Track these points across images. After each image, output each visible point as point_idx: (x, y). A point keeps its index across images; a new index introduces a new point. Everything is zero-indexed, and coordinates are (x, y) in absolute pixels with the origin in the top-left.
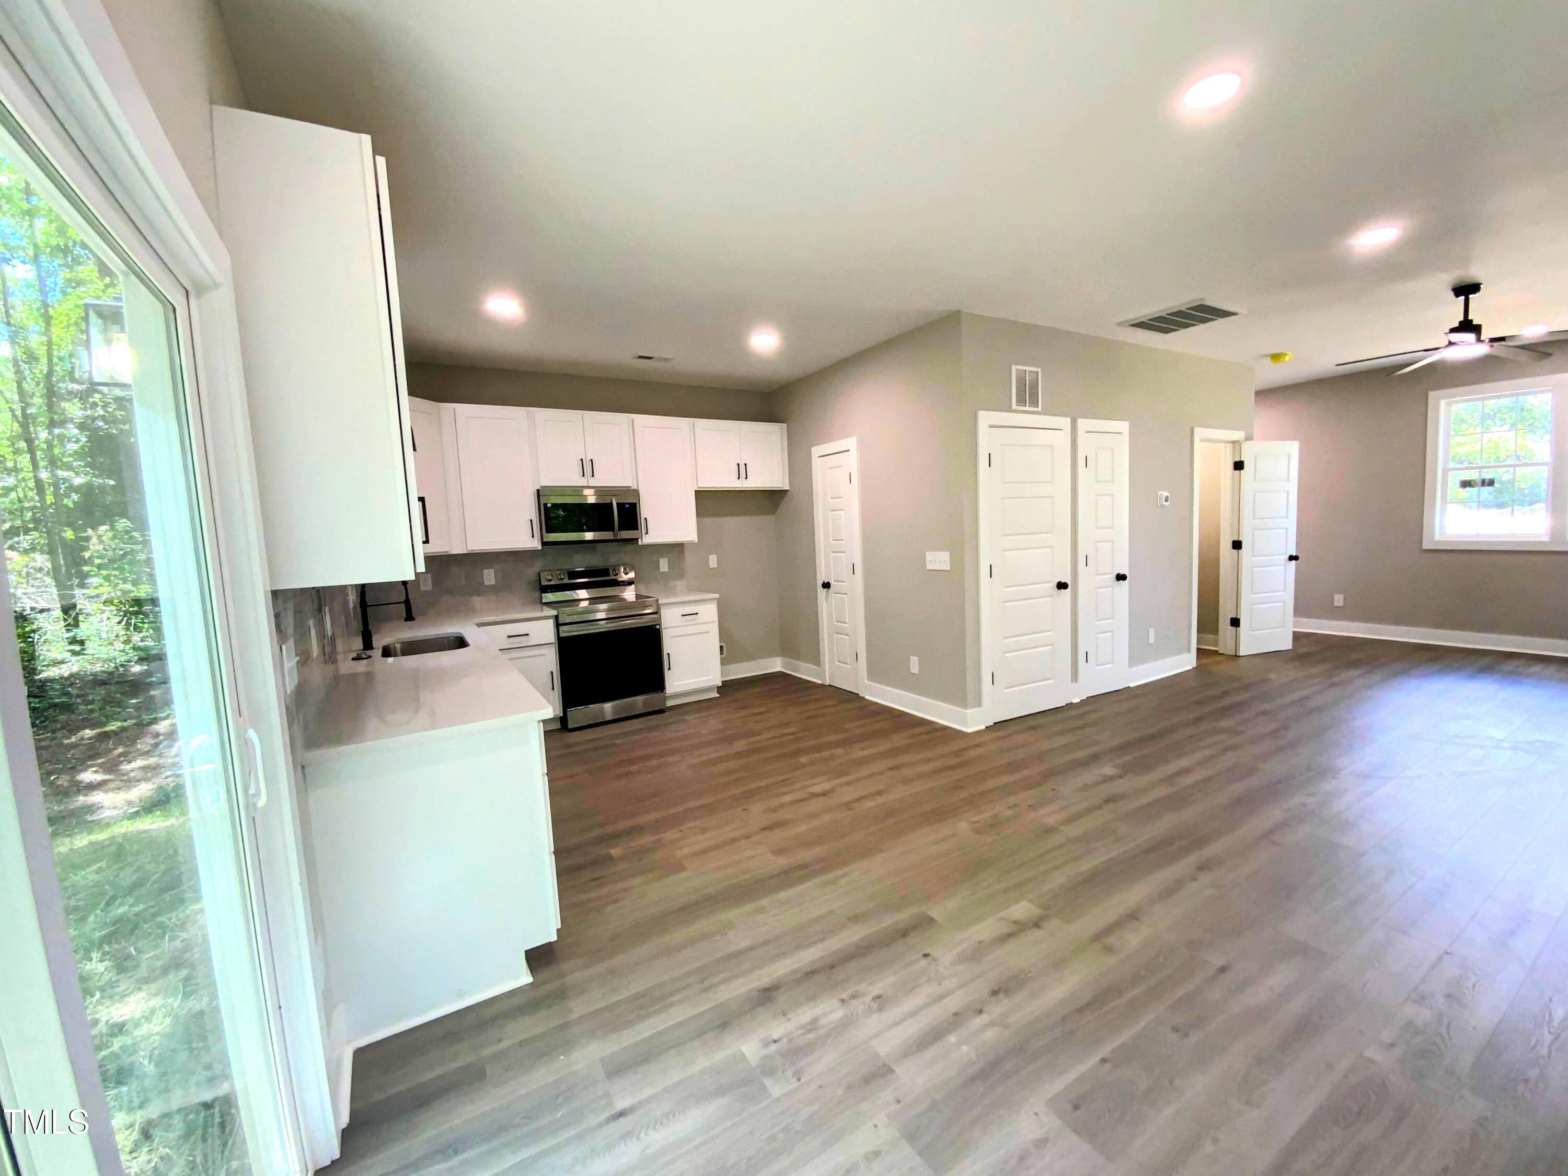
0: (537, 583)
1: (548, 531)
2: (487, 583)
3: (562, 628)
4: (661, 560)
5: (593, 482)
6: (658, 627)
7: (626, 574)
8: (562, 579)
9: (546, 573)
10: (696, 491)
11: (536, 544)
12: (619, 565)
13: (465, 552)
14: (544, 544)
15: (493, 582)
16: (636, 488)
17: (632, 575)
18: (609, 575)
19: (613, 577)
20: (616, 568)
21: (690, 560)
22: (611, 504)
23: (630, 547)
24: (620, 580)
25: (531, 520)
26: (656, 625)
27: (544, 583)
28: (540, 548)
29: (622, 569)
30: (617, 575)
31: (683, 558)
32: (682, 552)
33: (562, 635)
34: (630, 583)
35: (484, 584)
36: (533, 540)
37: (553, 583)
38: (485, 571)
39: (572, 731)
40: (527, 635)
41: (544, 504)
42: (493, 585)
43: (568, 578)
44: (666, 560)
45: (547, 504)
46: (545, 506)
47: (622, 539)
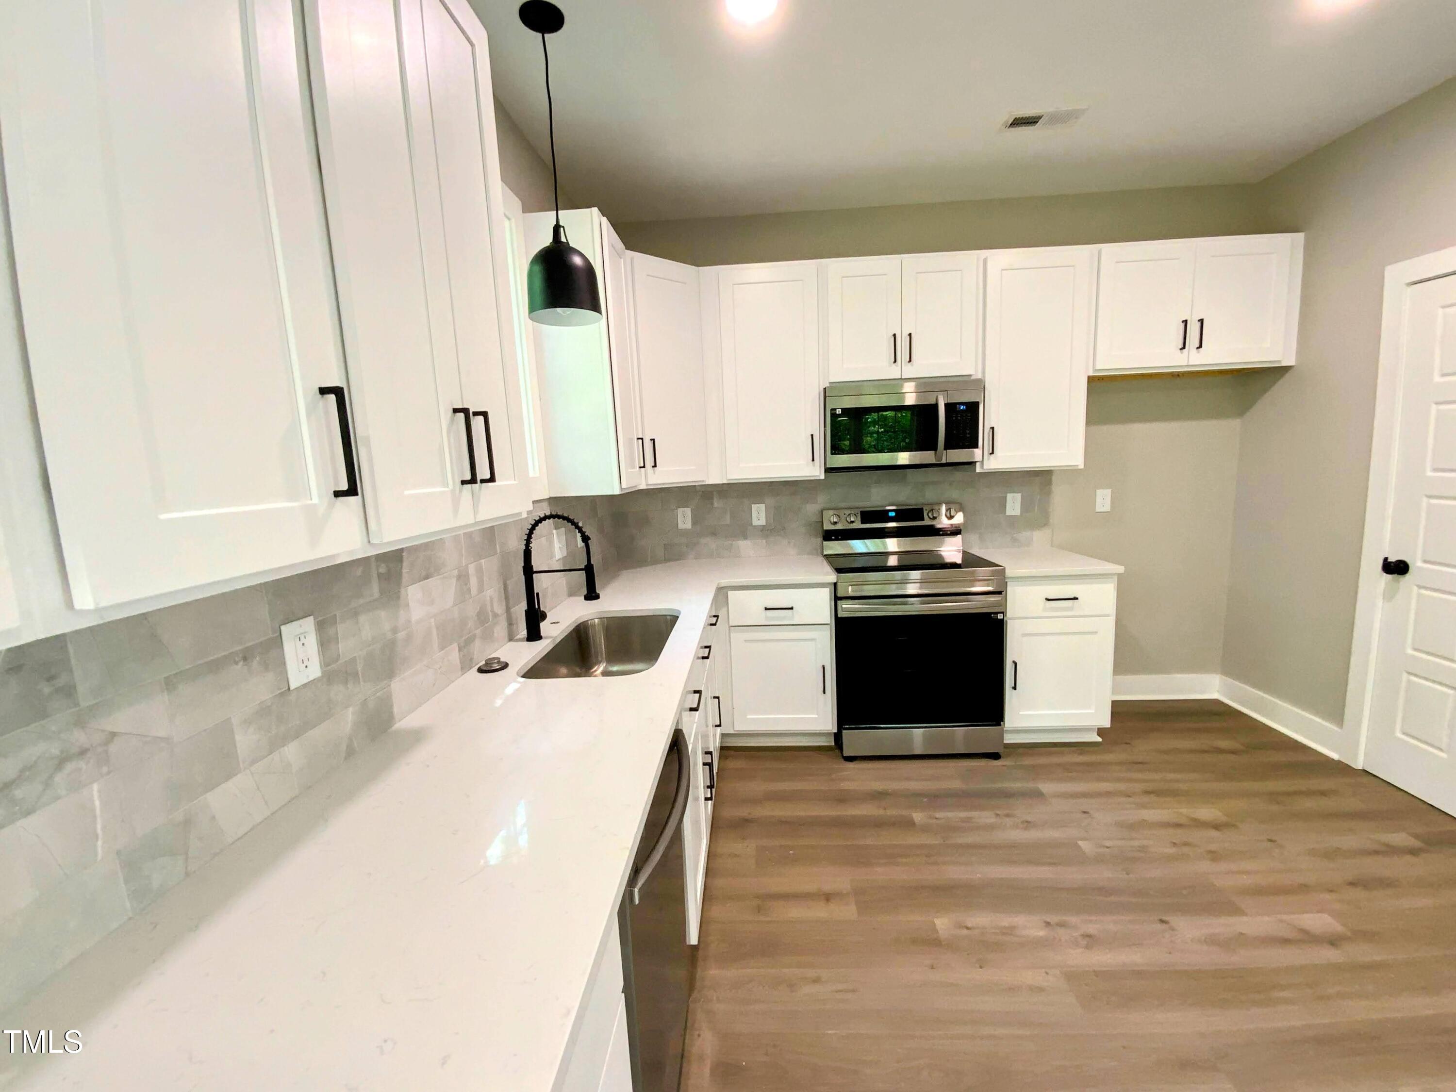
0: (819, 526)
1: (834, 452)
2: (755, 522)
3: (842, 604)
4: (1010, 496)
5: (910, 371)
6: (1000, 616)
7: (951, 517)
8: (852, 522)
9: (831, 512)
10: (1089, 377)
11: (817, 472)
12: (940, 504)
13: (725, 482)
14: (828, 470)
15: (763, 522)
16: (979, 376)
17: (959, 519)
18: (923, 519)
19: (927, 522)
20: (936, 507)
21: (1060, 496)
22: (935, 407)
23: (958, 475)
24: (939, 526)
25: (813, 436)
26: (997, 613)
27: (827, 526)
28: (822, 477)
29: (944, 508)
30: (934, 518)
31: (1049, 493)
32: (1049, 483)
33: (841, 614)
34: (955, 532)
35: (752, 524)
36: (814, 465)
37: (839, 527)
38: (755, 507)
39: (850, 759)
40: (792, 608)
41: (832, 410)
42: (763, 526)
43: (861, 520)
44: (1018, 496)
45: (835, 409)
46: (833, 412)
47: (948, 463)
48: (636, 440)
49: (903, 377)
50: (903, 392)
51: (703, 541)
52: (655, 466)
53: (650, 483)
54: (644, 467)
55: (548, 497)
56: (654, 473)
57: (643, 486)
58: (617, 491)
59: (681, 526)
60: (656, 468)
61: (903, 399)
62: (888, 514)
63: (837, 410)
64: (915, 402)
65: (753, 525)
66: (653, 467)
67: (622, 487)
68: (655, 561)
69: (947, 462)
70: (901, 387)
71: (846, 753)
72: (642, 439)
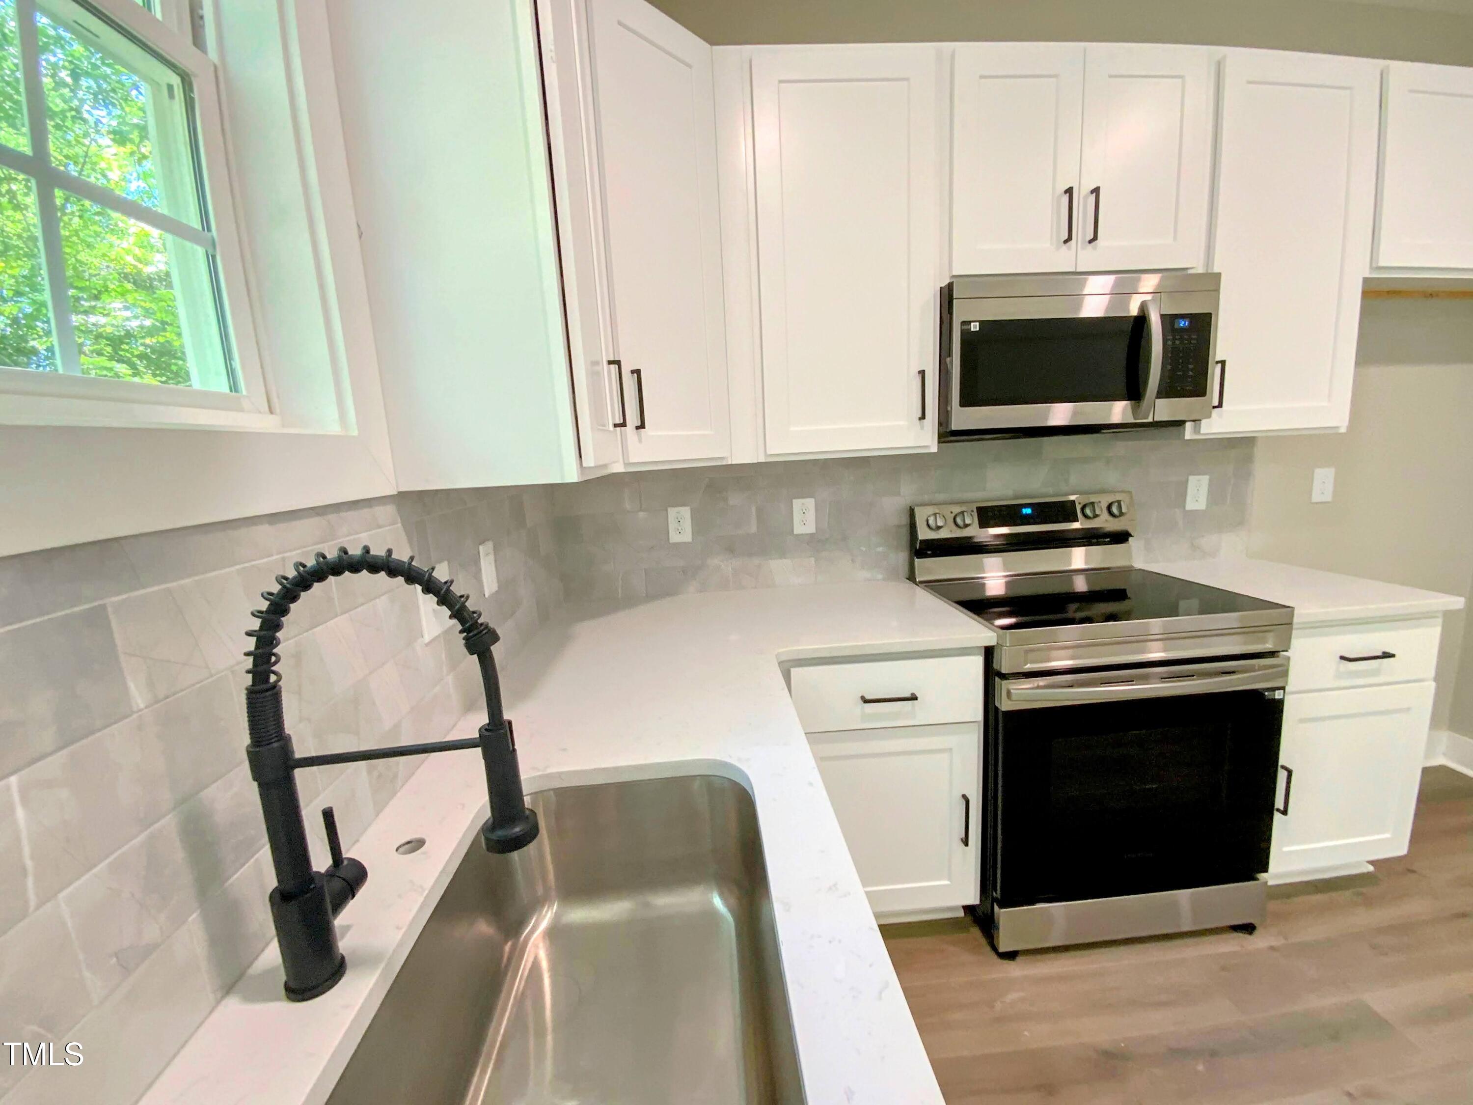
0: (905, 533)
1: (967, 400)
2: (798, 529)
3: (1004, 686)
4: (1192, 479)
5: (1095, 258)
6: (1278, 695)
7: (1120, 515)
8: (965, 526)
9: (930, 510)
10: (1368, 281)
11: (923, 438)
12: (1096, 494)
13: (762, 459)
14: (944, 435)
15: (811, 528)
18: (1075, 519)
19: (1082, 524)
21: (1263, 478)
22: (1143, 319)
25: (922, 373)
26: (1273, 689)
27: (924, 534)
28: (934, 449)
29: (1106, 501)
30: (1094, 516)
31: (1248, 475)
32: (1249, 459)
33: (1005, 705)
35: (793, 531)
36: (922, 428)
37: (944, 534)
38: (797, 503)
39: (1011, 956)
40: (914, 698)
41: (964, 323)
42: (812, 535)
43: (979, 524)
44: (1205, 479)
45: (969, 322)
46: (965, 327)
47: (1157, 422)
48: (605, 363)
49: (1078, 270)
50: (1084, 293)
51: (714, 561)
52: (642, 426)
53: (633, 460)
54: (624, 425)
55: (396, 493)
56: (640, 441)
57: (618, 468)
58: (572, 475)
59: (674, 538)
60: (643, 430)
61: (1079, 306)
62: (1021, 512)
63: (972, 324)
64: (1105, 314)
65: (795, 532)
66: (637, 428)
67: (585, 465)
68: (630, 601)
69: (1155, 420)
70: (1083, 284)
71: (1002, 949)
72: (618, 363)
